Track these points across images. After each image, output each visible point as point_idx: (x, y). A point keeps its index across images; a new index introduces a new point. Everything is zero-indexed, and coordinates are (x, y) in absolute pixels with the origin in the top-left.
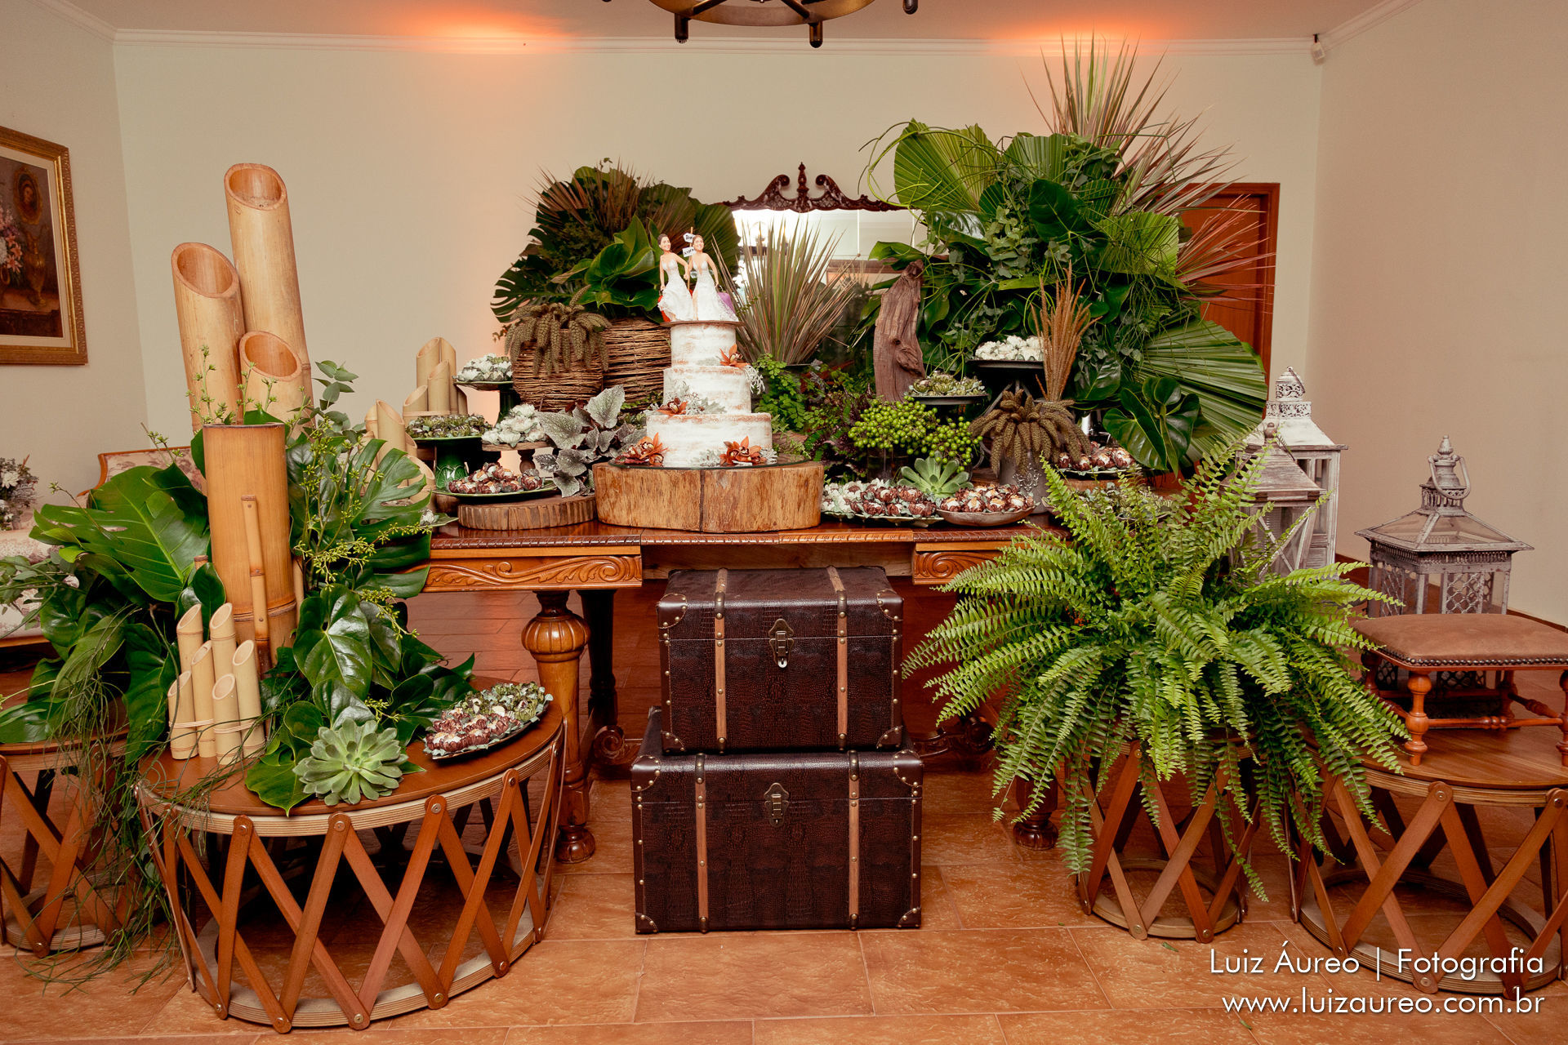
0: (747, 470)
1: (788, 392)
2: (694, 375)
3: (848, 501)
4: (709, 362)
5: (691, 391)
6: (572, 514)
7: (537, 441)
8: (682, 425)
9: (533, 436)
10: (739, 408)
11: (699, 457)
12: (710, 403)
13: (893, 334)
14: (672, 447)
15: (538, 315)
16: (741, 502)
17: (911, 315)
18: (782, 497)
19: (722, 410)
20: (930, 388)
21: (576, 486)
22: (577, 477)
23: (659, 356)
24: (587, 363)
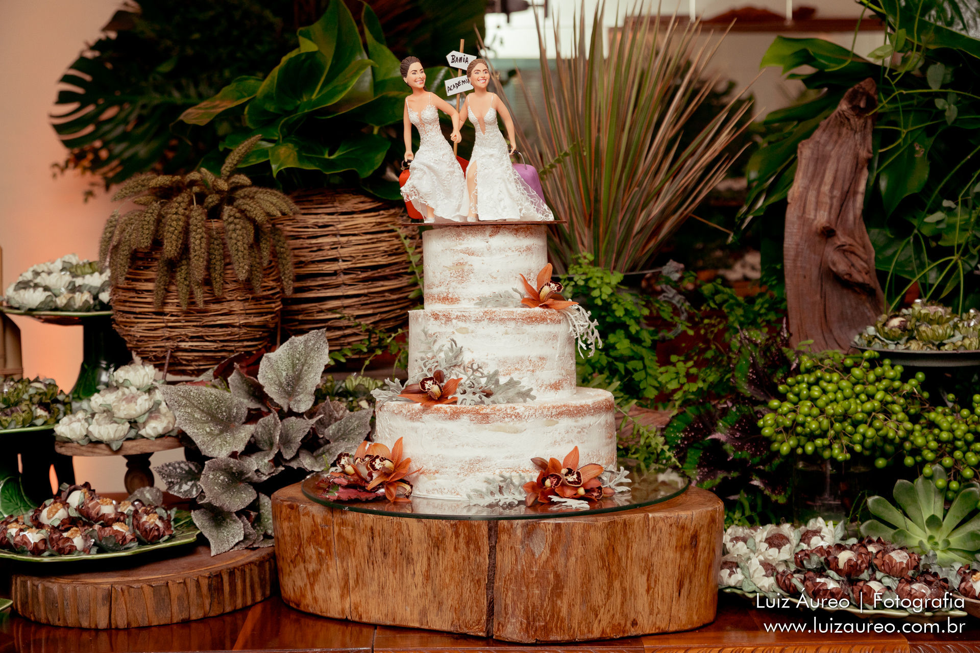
0: (582, 521)
1: (625, 327)
2: (470, 326)
3: (769, 568)
4: (500, 299)
5: (467, 358)
6: (233, 592)
7: (160, 436)
8: (450, 425)
9: (153, 428)
10: (556, 386)
11: (483, 487)
12: (503, 380)
13: (822, 218)
14: (431, 466)
15: (165, 194)
16: (570, 583)
17: (855, 181)
18: (648, 570)
19: (526, 395)
20: (908, 333)
21: (237, 531)
22: (240, 513)
23: (382, 260)
24: (257, 284)
